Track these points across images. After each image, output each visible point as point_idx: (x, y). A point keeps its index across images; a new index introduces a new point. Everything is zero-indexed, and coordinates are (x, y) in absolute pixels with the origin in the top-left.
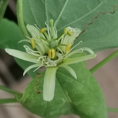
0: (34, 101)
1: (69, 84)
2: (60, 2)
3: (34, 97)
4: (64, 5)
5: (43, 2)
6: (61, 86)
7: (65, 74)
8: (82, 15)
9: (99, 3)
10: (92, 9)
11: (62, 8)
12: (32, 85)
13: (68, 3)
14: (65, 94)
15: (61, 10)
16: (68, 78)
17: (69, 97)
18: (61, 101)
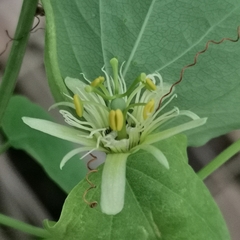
0: (83, 229)
1: (153, 195)
2: (131, 30)
3: (83, 219)
4: (138, 34)
5: (96, 32)
6: (138, 200)
7: (145, 173)
8: (175, 55)
9: (208, 26)
10: (193, 41)
11: (134, 41)
12: (78, 194)
13: (146, 31)
14: (148, 217)
15: (133, 46)
16: (152, 181)
17: (155, 226)
18: (140, 233)
